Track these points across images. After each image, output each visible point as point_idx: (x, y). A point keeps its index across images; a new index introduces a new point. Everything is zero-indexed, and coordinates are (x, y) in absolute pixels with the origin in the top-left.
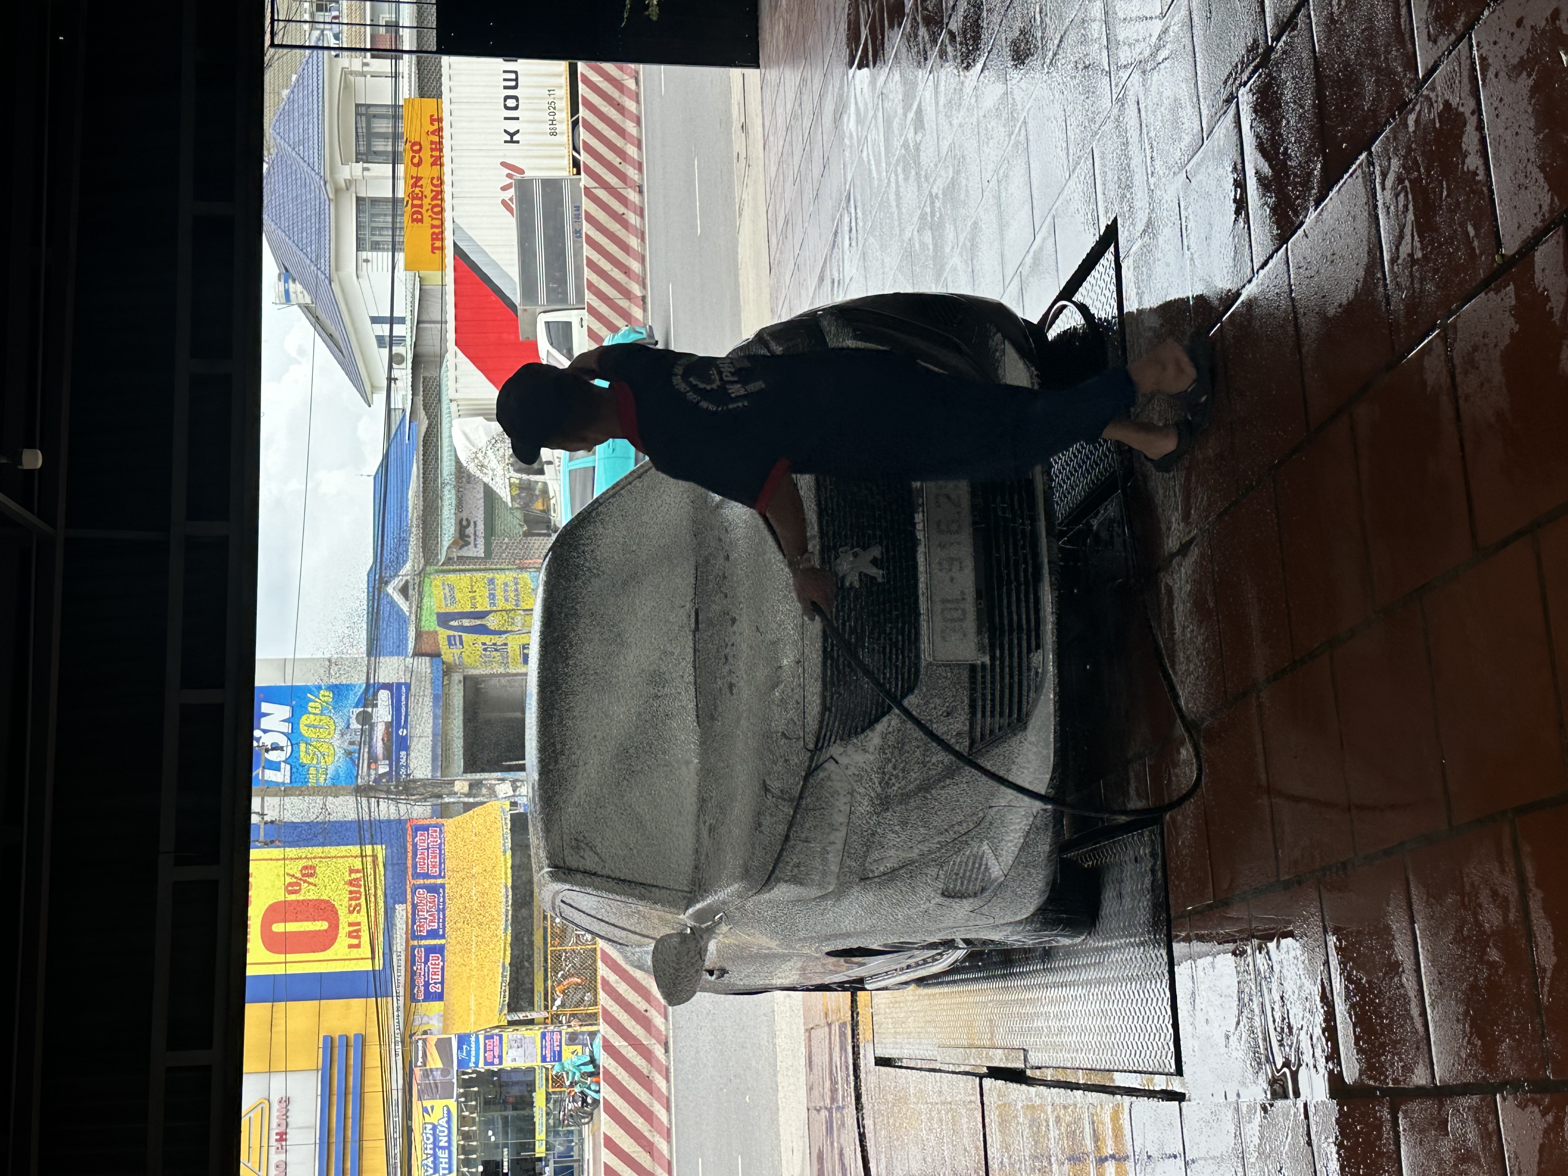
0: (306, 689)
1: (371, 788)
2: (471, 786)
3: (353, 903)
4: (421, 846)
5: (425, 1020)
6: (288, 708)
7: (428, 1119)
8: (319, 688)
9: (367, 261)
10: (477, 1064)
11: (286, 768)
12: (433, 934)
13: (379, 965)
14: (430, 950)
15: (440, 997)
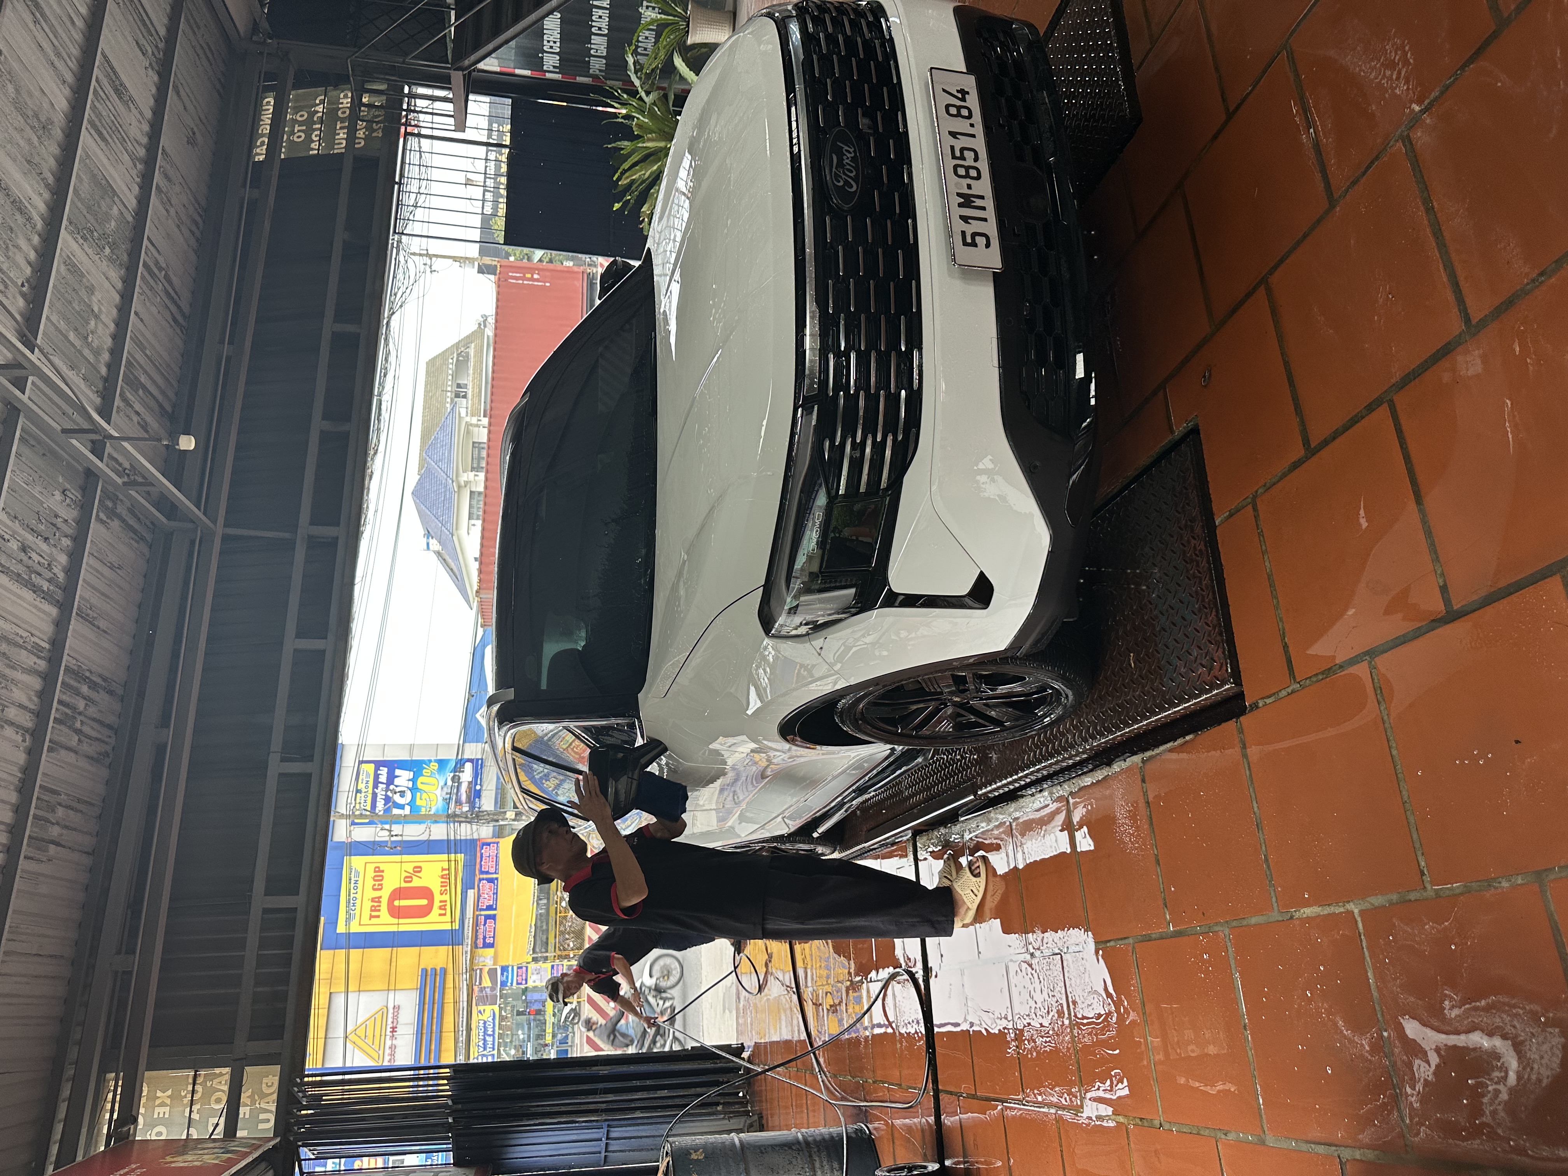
0: (423, 762)
1: (455, 815)
2: (516, 815)
3: (443, 889)
4: (485, 854)
5: (482, 959)
6: (412, 773)
7: (480, 1017)
8: (430, 761)
9: (474, 525)
10: (512, 984)
11: (408, 808)
12: (490, 908)
13: (456, 926)
14: (487, 917)
15: (491, 946)
